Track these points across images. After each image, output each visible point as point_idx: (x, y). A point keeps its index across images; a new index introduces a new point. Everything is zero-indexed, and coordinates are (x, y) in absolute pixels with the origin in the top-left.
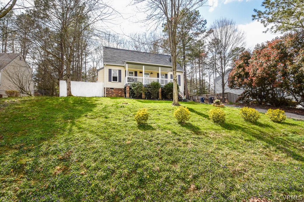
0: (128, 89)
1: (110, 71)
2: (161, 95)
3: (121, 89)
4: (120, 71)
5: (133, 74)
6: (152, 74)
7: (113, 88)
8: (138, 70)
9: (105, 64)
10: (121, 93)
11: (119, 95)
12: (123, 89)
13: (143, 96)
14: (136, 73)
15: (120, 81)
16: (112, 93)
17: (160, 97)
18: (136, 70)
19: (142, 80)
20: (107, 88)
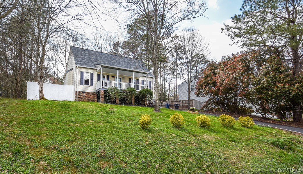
0: (103, 94)
1: (82, 73)
2: (134, 100)
3: (93, 94)
4: (92, 74)
5: (105, 77)
6: (124, 79)
7: (85, 92)
8: (111, 74)
9: (77, 66)
10: (93, 97)
11: (91, 99)
12: (95, 93)
13: (117, 101)
14: (108, 76)
15: (92, 85)
16: (84, 97)
17: (133, 102)
18: (108, 74)
19: (117, 84)
20: (79, 92)
